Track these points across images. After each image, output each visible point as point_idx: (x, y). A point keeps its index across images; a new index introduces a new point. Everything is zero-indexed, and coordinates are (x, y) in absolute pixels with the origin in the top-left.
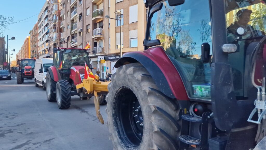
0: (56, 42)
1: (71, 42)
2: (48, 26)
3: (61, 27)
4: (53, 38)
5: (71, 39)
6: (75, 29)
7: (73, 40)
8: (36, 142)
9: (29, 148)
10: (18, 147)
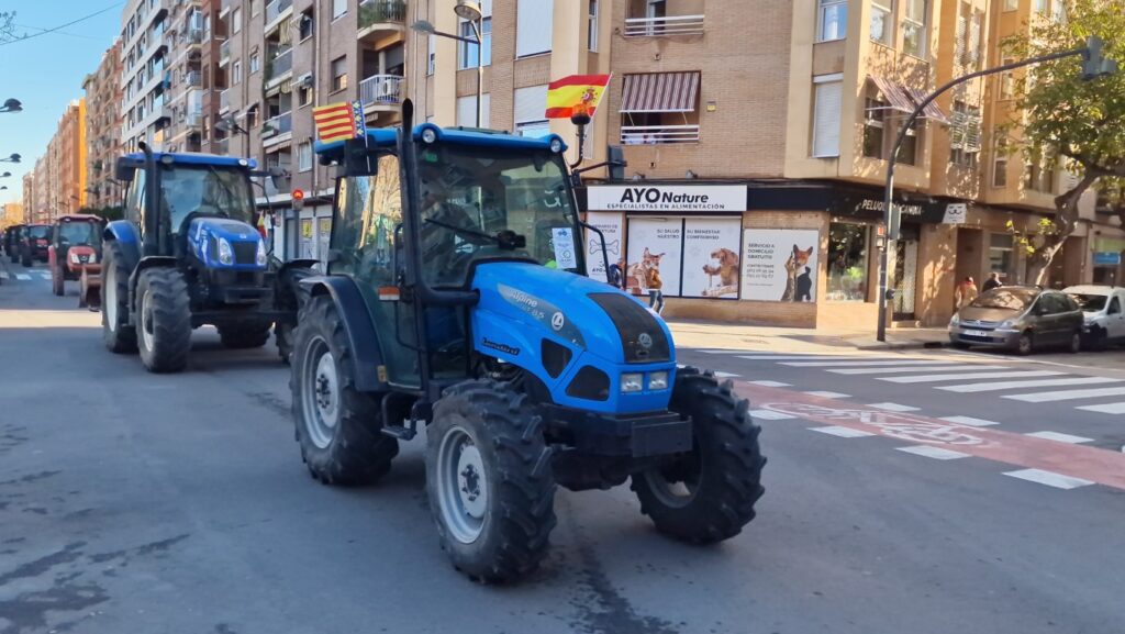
0: (200, 129)
1: (264, 131)
2: (166, 58)
3: (221, 64)
4: (185, 112)
5: (265, 119)
6: (279, 74)
7: (274, 122)
8: (106, 552)
9: (76, 574)
10: (29, 570)
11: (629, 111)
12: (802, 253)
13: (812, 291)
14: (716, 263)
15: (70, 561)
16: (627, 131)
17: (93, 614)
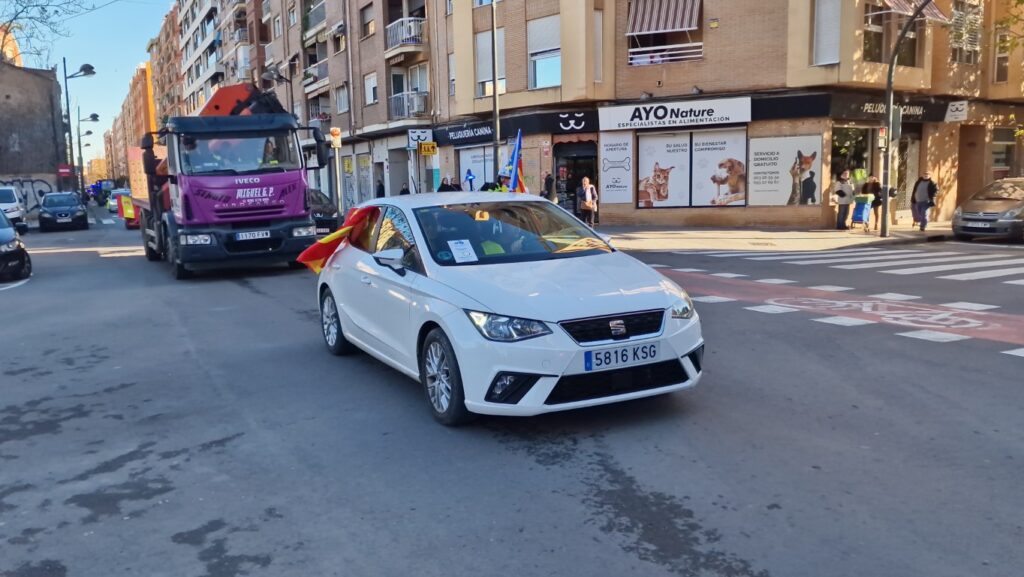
0: (249, 81)
1: (304, 79)
2: (216, 19)
3: (264, 20)
4: (236, 65)
5: (305, 67)
6: (315, 25)
7: (313, 70)
8: (172, 450)
9: (148, 469)
10: (107, 467)
11: (635, 34)
12: (806, 158)
13: (817, 194)
14: (723, 173)
15: (141, 458)
16: (634, 53)
17: (160, 502)
